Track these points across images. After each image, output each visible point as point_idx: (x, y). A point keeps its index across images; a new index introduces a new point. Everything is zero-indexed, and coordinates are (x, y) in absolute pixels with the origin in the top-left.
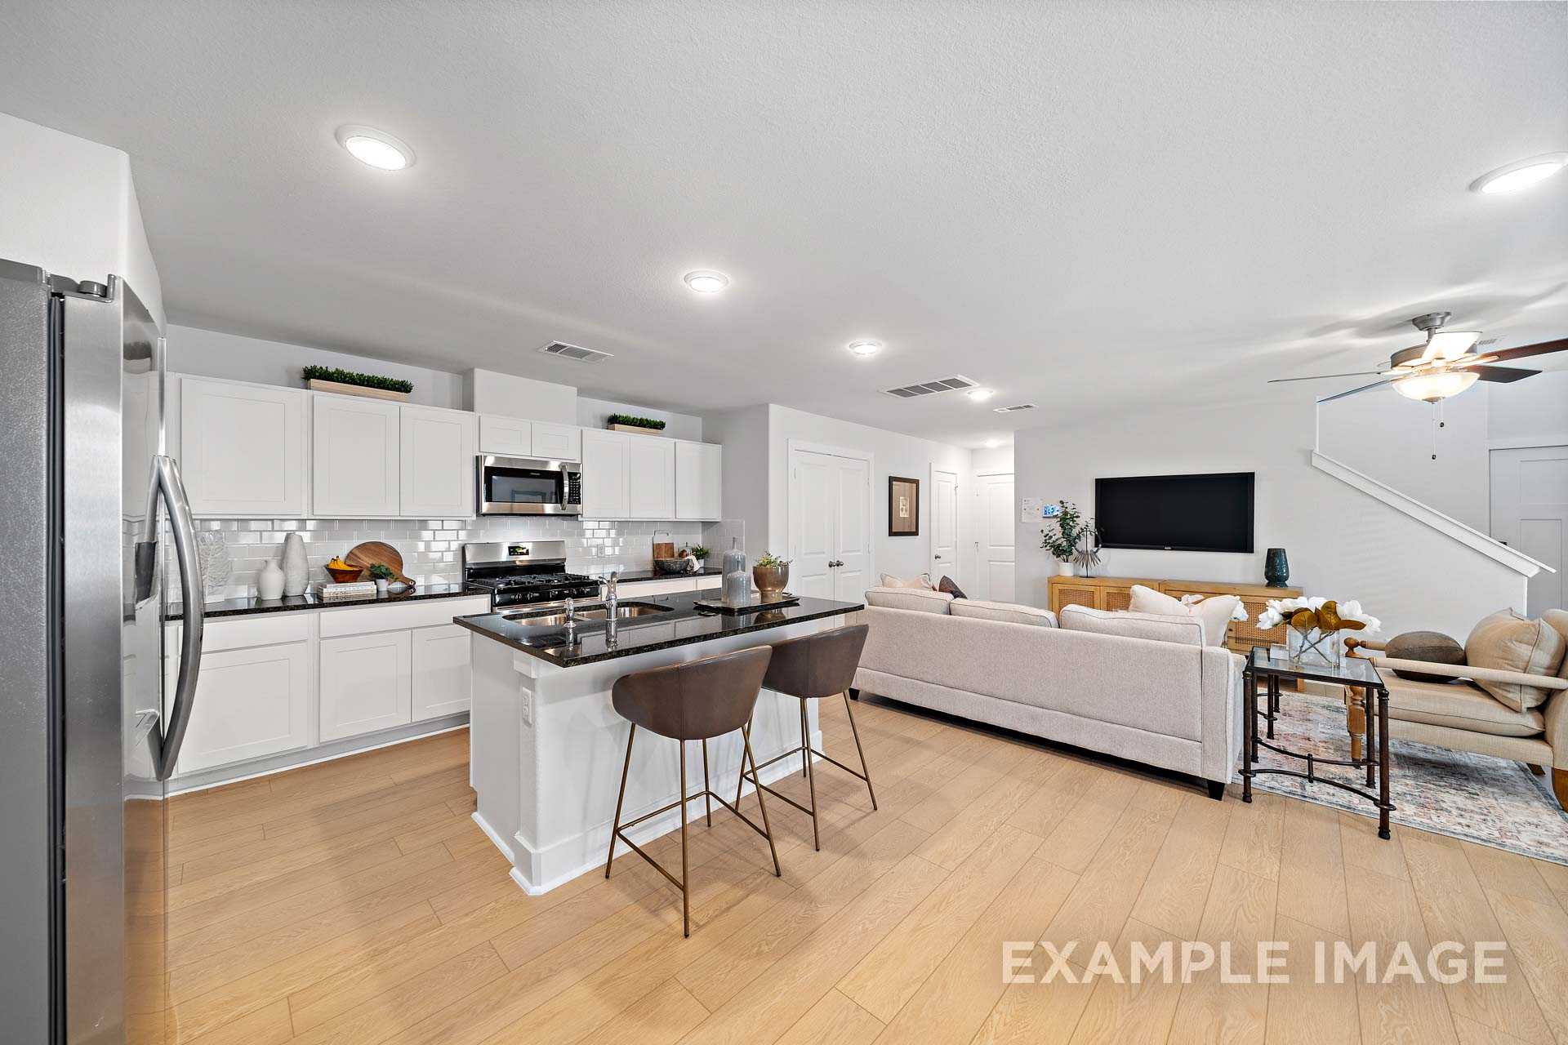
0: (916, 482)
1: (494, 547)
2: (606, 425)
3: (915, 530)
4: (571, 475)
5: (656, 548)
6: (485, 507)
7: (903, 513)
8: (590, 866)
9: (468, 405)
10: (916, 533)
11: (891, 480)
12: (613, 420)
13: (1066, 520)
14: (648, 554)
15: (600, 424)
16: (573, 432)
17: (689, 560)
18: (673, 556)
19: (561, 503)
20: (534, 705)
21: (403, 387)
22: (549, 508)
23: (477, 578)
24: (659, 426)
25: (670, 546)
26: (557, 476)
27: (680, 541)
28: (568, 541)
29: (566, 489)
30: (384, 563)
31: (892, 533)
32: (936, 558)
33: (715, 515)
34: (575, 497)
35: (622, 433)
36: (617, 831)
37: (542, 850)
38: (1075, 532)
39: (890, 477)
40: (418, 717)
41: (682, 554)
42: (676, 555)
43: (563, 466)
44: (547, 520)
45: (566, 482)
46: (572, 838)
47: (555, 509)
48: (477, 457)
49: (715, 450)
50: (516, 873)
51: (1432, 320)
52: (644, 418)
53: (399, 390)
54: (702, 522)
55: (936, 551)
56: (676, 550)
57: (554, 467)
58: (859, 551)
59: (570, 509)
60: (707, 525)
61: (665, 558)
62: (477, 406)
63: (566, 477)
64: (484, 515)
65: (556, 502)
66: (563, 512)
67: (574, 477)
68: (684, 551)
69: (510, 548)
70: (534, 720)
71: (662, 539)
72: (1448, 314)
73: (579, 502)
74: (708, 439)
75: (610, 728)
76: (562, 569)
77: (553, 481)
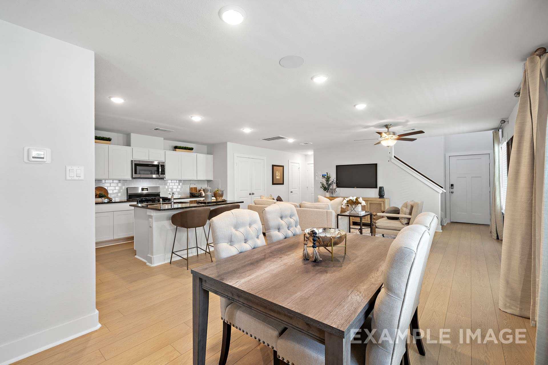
0: (283, 166)
1: (136, 188)
2: (173, 149)
3: (282, 183)
4: (161, 165)
5: (191, 189)
6: (134, 176)
7: (278, 177)
8: (166, 262)
9: (128, 144)
10: (283, 184)
11: (273, 166)
12: (176, 148)
13: (328, 179)
14: (188, 191)
15: (171, 149)
16: (163, 152)
17: (201, 192)
18: (197, 191)
19: (159, 174)
20: (152, 222)
21: (109, 140)
22: (154, 176)
23: (132, 197)
24: (191, 149)
25: (196, 188)
26: (157, 166)
27: (199, 187)
28: (161, 186)
29: (160, 170)
30: (103, 193)
31: (273, 184)
32: (291, 192)
33: (211, 178)
34: (163, 172)
35: (179, 152)
36: (173, 253)
37: (154, 256)
38: (330, 182)
39: (272, 165)
40: (116, 237)
41: (200, 191)
42: (198, 191)
43: (159, 163)
44: (154, 180)
45: (160, 168)
46: (161, 255)
47: (156, 176)
48: (132, 161)
49: (210, 157)
50: (148, 264)
51: (388, 126)
52: (186, 146)
53: (107, 140)
54: (207, 180)
55: (292, 190)
56: (198, 190)
57: (156, 163)
58: (261, 190)
59: (161, 176)
60: (209, 181)
61: (193, 192)
62: (132, 144)
63: (160, 166)
64: (134, 178)
65: (157, 174)
66: (159, 177)
67: (163, 166)
68: (200, 190)
69: (142, 189)
70: (152, 226)
71: (193, 186)
72: (391, 125)
73: (164, 174)
74: (209, 153)
75: (171, 229)
76: (159, 195)
77: (156, 168)
